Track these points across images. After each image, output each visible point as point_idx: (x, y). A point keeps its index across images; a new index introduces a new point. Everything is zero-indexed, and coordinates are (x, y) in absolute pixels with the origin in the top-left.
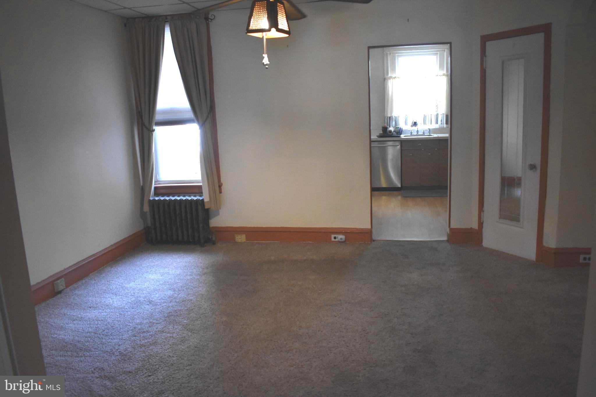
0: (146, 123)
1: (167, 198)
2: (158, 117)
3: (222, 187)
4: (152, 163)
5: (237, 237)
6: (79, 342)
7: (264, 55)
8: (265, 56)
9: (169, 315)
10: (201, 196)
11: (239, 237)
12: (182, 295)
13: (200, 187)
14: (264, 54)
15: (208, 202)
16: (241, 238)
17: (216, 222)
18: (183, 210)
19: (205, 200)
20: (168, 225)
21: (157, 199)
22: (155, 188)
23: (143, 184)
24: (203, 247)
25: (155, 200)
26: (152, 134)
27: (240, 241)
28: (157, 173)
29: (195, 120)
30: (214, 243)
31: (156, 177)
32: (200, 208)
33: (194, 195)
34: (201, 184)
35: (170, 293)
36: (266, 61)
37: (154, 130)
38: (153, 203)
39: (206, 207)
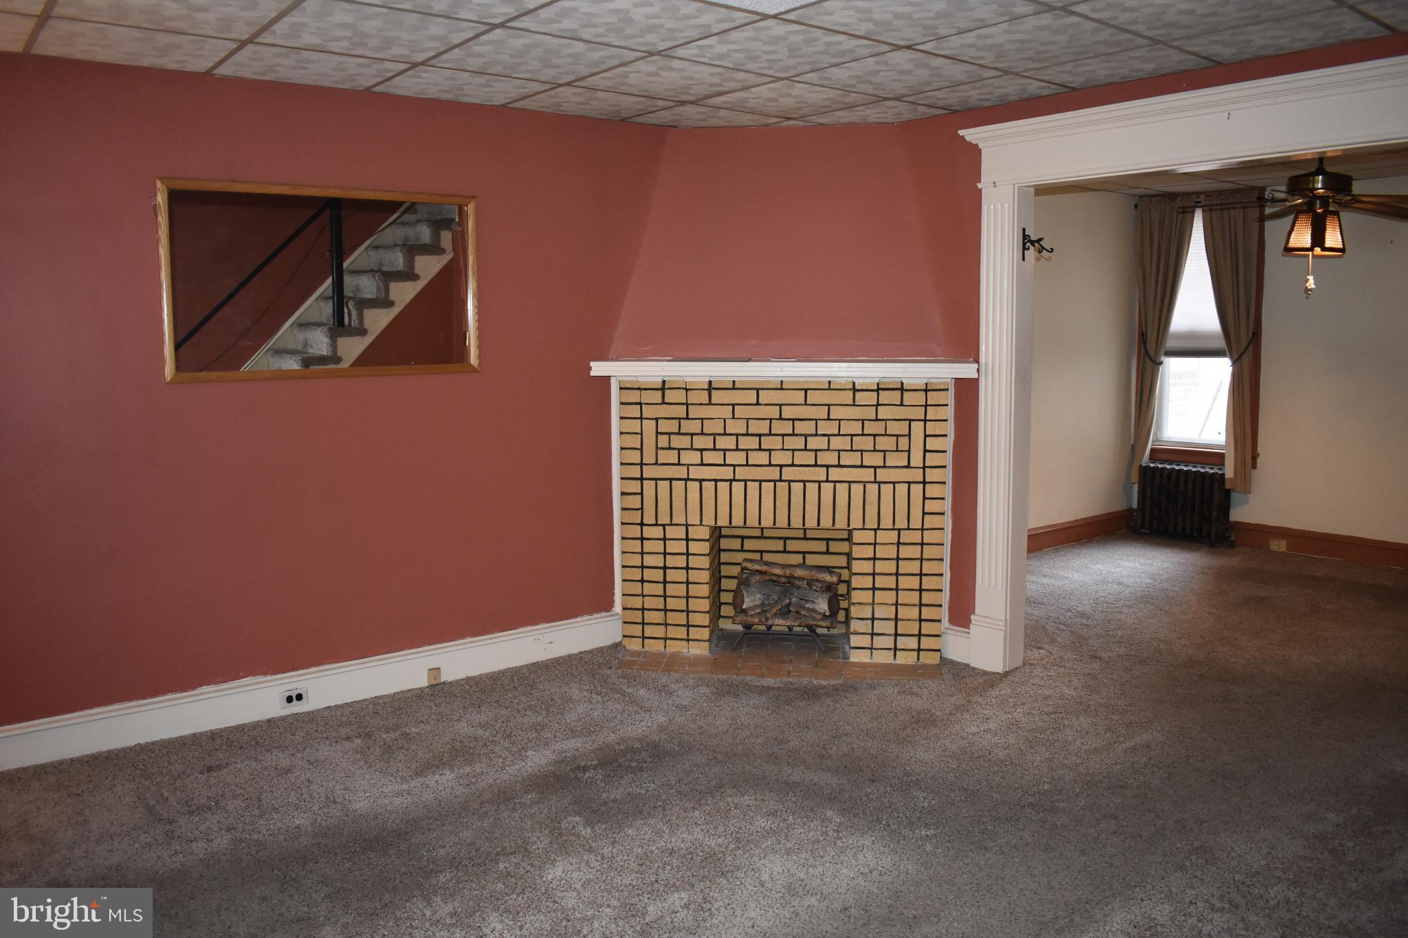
0: (1152, 353)
1: (1168, 467)
2: (1170, 344)
3: (1258, 460)
4: (1152, 412)
5: (1272, 543)
6: (1032, 597)
7: (1308, 277)
8: (1311, 278)
9: (1142, 597)
10: (1220, 469)
11: (1276, 542)
12: (1165, 585)
13: (1222, 456)
14: (1308, 275)
15: (1230, 479)
16: (1279, 545)
17: (1239, 514)
18: (1190, 487)
19: (1227, 476)
20: (1163, 507)
21: (1152, 465)
22: (1152, 450)
23: (1134, 441)
24: (1214, 547)
25: (1149, 466)
26: (1158, 369)
27: (1275, 549)
28: (1159, 428)
29: (1228, 354)
30: (1232, 545)
31: (1156, 434)
32: (1216, 485)
33: (1210, 466)
34: (1224, 451)
35: (1147, 581)
36: (1311, 283)
37: (1162, 363)
38: (1144, 471)
39: (1227, 486)
